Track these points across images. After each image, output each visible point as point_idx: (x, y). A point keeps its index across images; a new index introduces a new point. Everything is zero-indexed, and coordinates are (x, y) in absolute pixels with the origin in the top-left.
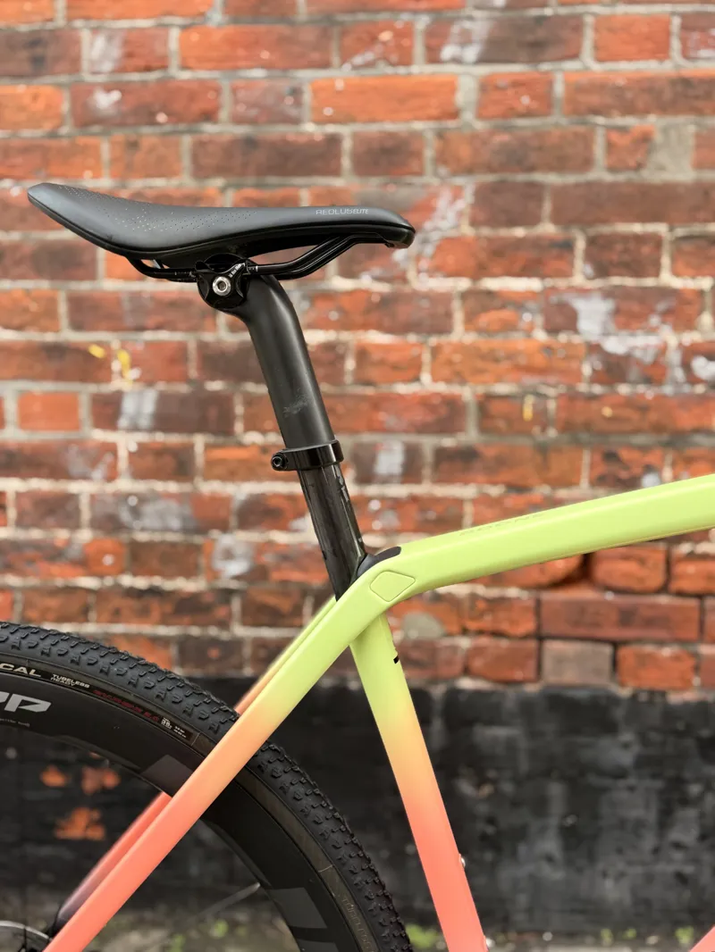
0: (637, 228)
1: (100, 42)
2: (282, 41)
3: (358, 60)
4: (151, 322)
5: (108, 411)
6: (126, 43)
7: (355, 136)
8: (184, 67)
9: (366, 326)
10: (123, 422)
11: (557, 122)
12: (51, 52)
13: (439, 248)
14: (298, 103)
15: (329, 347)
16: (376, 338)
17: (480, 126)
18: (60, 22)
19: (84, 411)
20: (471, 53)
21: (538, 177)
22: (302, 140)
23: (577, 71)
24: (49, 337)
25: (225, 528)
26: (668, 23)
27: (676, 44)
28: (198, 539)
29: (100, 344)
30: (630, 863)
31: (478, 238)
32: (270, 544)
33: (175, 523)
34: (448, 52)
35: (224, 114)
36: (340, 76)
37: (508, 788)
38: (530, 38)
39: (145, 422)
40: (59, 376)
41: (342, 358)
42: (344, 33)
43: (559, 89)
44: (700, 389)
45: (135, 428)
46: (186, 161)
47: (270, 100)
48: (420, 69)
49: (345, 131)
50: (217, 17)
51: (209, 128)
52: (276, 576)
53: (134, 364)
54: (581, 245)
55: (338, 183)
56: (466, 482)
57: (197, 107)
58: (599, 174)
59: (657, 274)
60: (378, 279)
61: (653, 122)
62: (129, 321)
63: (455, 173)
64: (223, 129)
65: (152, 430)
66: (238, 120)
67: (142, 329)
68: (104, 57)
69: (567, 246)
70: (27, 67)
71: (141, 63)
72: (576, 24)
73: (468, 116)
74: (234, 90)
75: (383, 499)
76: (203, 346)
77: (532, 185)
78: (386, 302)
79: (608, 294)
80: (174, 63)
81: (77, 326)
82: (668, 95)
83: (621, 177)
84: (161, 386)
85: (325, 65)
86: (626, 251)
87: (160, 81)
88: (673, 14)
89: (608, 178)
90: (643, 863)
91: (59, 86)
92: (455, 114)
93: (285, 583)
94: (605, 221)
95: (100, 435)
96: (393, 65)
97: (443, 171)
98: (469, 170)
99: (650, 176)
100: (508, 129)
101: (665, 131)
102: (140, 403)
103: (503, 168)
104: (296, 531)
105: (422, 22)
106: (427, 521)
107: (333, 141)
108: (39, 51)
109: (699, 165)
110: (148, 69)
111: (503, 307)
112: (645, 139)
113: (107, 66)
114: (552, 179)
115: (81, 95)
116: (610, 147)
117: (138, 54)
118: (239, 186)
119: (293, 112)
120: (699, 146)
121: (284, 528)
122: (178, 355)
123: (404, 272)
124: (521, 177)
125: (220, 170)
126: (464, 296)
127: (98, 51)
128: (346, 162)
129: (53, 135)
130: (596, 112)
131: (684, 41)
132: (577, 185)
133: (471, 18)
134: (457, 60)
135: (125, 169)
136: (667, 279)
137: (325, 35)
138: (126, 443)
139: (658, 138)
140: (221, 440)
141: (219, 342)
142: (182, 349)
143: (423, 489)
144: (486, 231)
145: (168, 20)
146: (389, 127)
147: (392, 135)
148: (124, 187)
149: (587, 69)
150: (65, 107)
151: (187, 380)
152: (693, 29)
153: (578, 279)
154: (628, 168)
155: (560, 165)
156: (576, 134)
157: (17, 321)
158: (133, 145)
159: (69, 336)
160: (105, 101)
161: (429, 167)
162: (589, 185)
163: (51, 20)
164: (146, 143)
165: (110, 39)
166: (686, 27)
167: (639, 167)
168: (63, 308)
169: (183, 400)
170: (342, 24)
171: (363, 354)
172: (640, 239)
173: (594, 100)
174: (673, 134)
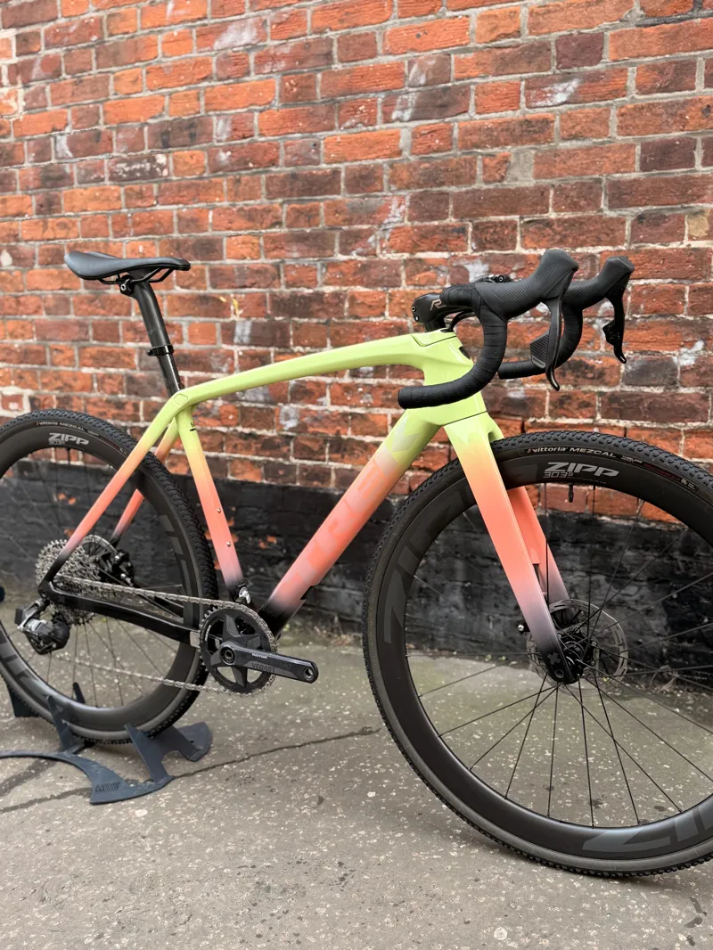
0: (502, 218)
1: (221, 123)
2: (310, 114)
3: (348, 124)
4: (248, 282)
5: (229, 333)
6: (233, 122)
7: (347, 168)
8: (261, 135)
9: (354, 283)
10: (236, 340)
11: (456, 153)
12: (198, 130)
13: (392, 234)
14: (318, 152)
15: (336, 295)
16: (360, 289)
17: (412, 158)
18: (203, 113)
19: (218, 334)
20: (407, 115)
21: (444, 188)
22: (320, 173)
23: (465, 121)
24: (202, 292)
25: (285, 402)
26: (520, 85)
27: (523, 99)
28: (272, 407)
29: (224, 295)
30: (502, 615)
31: (413, 228)
32: (308, 410)
33: (261, 398)
34: (394, 115)
35: (281, 161)
36: (339, 134)
37: (433, 561)
38: (439, 102)
39: (246, 340)
40: (206, 315)
41: (342, 301)
42: (340, 108)
43: (456, 133)
44: (539, 319)
45: (241, 344)
46: (264, 190)
47: (303, 151)
48: (380, 126)
49: (342, 166)
50: (277, 104)
51: (273, 169)
52: (311, 429)
53: (240, 307)
54: (470, 229)
55: (339, 197)
56: (409, 378)
57: (267, 158)
58: (479, 185)
59: (514, 247)
60: (359, 254)
61: (510, 150)
62: (238, 282)
63: (399, 189)
64: (281, 170)
65: (249, 345)
66: (288, 164)
67: (245, 287)
68: (223, 131)
69: (463, 230)
70: (188, 140)
71: (240, 134)
72: (465, 92)
73: (406, 153)
74: (286, 147)
75: (365, 385)
76: (273, 295)
77: (442, 193)
78: (365, 267)
79: (485, 260)
80: (256, 132)
81: (214, 286)
82: (518, 132)
83: (491, 186)
84: (254, 319)
85: (331, 128)
86: (495, 232)
87: (249, 143)
88: (522, 79)
89: (485, 187)
90: (511, 616)
91: (202, 149)
92: (399, 153)
93: (315, 434)
94: (484, 215)
95: (226, 347)
96: (365, 125)
97: (393, 188)
98: (408, 187)
99: (509, 184)
100: (428, 160)
101: (517, 154)
102: (243, 329)
103: (426, 184)
104: (321, 404)
105: (381, 98)
106: (388, 400)
107: (336, 172)
108: (193, 130)
109: (537, 176)
110: (244, 138)
111: (428, 270)
112: (505, 160)
113: (225, 137)
114: (453, 189)
115: (212, 154)
116: (485, 166)
117: (240, 129)
118: (289, 202)
119: (315, 157)
120: (537, 163)
121: (314, 403)
122: (261, 301)
123: (375, 250)
124: (435, 189)
125: (281, 194)
126: (406, 262)
127: (220, 128)
128: (343, 186)
129: (201, 178)
130: (478, 147)
131: (527, 96)
132: (467, 192)
133: (407, 93)
134: (400, 120)
135: (236, 195)
136: (519, 250)
137: (331, 109)
138: (237, 350)
139: (512, 160)
140: (282, 350)
141: (281, 293)
142: (263, 297)
143: (385, 381)
144: (417, 223)
145: (253, 107)
146: (364, 162)
147: (366, 168)
148: (234, 206)
149: (471, 119)
150: (206, 161)
151: (267, 316)
152: (533, 88)
153: (469, 252)
154: (495, 181)
155: (457, 180)
156: (465, 160)
157: (187, 283)
158: (239, 181)
159: (210, 291)
160: (224, 157)
161: (386, 187)
162: (474, 191)
163: (199, 112)
164: (244, 179)
165: (226, 121)
166: (527, 88)
167: (503, 178)
168: (207, 275)
169: (263, 326)
170: (339, 102)
171: (353, 299)
172: (502, 224)
173: (475, 138)
174: (521, 156)
